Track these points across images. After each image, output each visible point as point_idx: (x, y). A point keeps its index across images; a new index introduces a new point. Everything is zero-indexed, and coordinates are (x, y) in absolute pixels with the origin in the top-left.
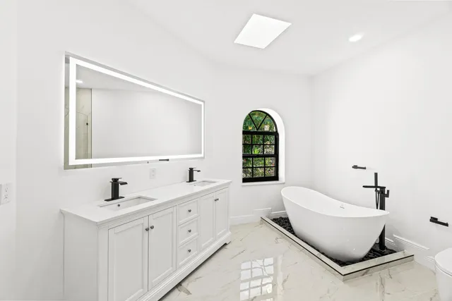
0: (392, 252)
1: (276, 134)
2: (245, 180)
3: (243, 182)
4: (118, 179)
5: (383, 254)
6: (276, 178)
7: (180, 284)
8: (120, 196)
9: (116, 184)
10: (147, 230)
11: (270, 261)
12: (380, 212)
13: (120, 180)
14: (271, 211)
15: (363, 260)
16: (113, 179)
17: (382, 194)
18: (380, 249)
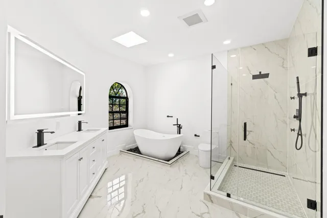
0: (183, 152)
1: (127, 98)
2: (110, 128)
3: (109, 129)
4: (43, 130)
5: (180, 154)
6: (126, 125)
7: (91, 196)
8: (45, 143)
9: (40, 133)
10: (80, 160)
11: (123, 178)
12: (179, 135)
13: (44, 131)
14: (126, 146)
15: (174, 158)
16: (38, 130)
17: (180, 127)
18: (179, 152)
